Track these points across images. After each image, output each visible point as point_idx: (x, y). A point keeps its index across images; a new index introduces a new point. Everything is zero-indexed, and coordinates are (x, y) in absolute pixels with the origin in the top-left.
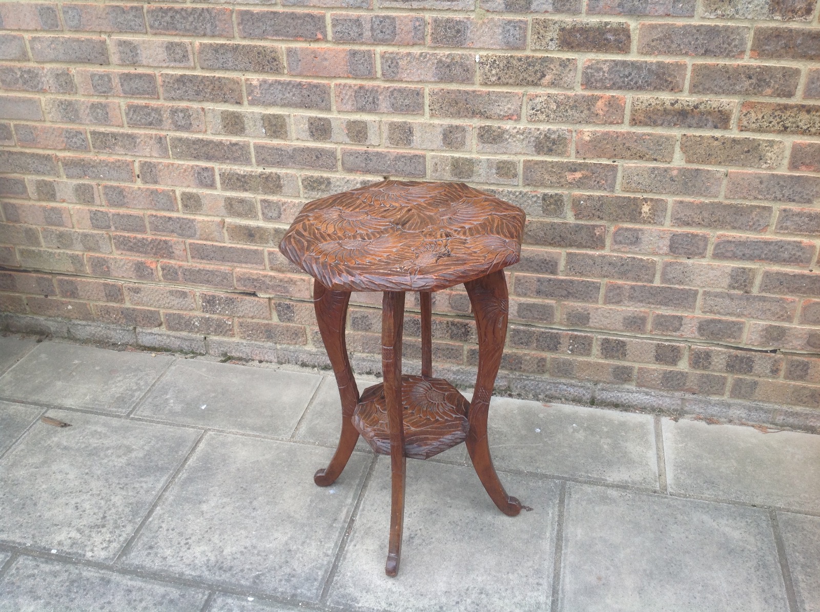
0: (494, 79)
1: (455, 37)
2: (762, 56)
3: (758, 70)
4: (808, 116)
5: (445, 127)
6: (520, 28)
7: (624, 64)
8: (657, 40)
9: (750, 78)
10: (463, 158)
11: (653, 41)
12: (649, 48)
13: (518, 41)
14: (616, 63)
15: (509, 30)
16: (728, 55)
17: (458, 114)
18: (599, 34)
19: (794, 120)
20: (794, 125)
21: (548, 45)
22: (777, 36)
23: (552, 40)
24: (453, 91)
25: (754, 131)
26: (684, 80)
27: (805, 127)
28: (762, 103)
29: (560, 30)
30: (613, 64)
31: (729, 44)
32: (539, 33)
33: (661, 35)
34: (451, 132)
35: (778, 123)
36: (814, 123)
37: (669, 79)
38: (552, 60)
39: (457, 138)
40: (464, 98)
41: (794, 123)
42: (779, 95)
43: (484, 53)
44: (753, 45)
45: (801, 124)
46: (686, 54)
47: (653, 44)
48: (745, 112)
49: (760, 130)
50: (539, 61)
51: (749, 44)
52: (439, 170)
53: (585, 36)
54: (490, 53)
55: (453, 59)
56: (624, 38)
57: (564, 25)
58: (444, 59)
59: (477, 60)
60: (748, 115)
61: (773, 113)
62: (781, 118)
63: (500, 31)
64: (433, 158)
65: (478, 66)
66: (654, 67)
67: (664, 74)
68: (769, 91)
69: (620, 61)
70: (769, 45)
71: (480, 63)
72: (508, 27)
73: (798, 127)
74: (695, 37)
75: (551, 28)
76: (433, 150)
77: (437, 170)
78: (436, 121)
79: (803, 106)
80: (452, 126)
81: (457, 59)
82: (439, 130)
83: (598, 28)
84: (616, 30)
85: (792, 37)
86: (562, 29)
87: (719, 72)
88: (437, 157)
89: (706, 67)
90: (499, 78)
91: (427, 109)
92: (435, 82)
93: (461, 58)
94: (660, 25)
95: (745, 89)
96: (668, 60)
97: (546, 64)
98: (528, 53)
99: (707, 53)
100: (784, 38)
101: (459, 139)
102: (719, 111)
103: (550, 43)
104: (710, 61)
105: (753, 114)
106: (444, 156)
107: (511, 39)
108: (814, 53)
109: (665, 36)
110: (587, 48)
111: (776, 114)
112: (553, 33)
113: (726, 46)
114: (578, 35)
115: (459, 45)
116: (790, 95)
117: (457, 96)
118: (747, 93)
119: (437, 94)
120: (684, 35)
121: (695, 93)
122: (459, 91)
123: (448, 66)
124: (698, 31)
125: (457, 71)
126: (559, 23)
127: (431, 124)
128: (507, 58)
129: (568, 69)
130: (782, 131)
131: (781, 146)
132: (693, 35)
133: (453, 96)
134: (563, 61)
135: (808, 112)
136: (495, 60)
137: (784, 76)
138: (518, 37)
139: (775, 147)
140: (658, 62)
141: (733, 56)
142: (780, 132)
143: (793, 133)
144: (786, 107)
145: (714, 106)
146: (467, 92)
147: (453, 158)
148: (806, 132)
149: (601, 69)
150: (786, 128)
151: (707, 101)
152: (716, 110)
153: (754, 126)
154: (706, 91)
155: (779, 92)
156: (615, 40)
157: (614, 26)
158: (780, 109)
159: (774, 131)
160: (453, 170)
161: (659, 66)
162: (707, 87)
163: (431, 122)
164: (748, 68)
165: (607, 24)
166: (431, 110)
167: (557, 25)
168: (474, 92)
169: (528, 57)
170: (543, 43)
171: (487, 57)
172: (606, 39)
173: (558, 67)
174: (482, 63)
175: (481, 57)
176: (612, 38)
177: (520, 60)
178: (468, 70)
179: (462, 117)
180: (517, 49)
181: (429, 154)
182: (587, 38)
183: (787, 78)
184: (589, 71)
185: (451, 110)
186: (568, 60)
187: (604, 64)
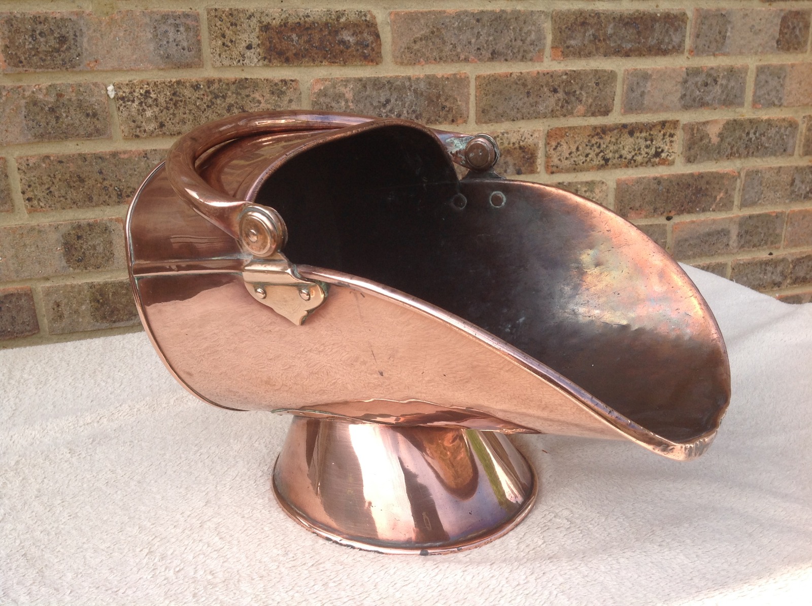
0: (152, 126)
1: (58, 51)
2: (567, 56)
3: (565, 77)
4: (631, 140)
5: (64, 230)
6: (188, 29)
7: (377, 84)
8: (421, 39)
9: (555, 91)
10: (113, 284)
11: (415, 42)
12: (411, 56)
13: (186, 52)
14: (363, 83)
15: (166, 32)
16: (523, 59)
17: (89, 201)
18: (330, 34)
19: (615, 148)
20: (617, 155)
21: (243, 56)
22: (583, 24)
23: (249, 47)
24: (71, 158)
25: (568, 171)
26: (467, 103)
27: (629, 157)
28: (574, 128)
29: (261, 30)
30: (359, 86)
31: (523, 41)
32: (224, 36)
33: (425, 31)
34: (79, 238)
35: (597, 155)
36: (639, 149)
37: (447, 104)
38: (255, 84)
39: (94, 247)
40: (97, 168)
41: (617, 151)
42: (593, 114)
43: (124, 79)
44: (554, 41)
45: (624, 153)
46: (466, 60)
47: (416, 47)
48: (554, 144)
49: (575, 168)
50: (233, 87)
51: (549, 38)
52: (66, 314)
53: (305, 38)
54: (136, 78)
55: (60, 95)
56: (370, 38)
57: (266, 20)
58: (41, 97)
59: (112, 95)
60: (559, 148)
61: (589, 141)
62: (599, 147)
63: (150, 36)
64: (48, 293)
65: (113, 106)
66: (422, 86)
67: (439, 97)
68: (581, 108)
69: (369, 79)
70: (574, 39)
71: (117, 98)
72: (164, 28)
73: (621, 157)
74: (476, 31)
75: (245, 26)
76: (47, 279)
77: (61, 317)
78: (44, 220)
79: (624, 126)
80: (79, 226)
81: (70, 95)
82: (54, 237)
83: (326, 24)
84: (355, 25)
85: (600, 23)
86: (266, 28)
87: (514, 87)
88: (57, 290)
89: (494, 79)
90: (162, 125)
91: (19, 199)
92: (29, 143)
93: (79, 93)
94: (422, 13)
95: (550, 109)
96: (441, 71)
97: (246, 92)
98: (209, 73)
99: (495, 56)
100: (592, 27)
101: (100, 249)
102: (520, 148)
103: (248, 53)
104: (500, 69)
105: (565, 146)
106: (72, 287)
107: (173, 50)
108: (629, 46)
109: (433, 32)
110: (314, 61)
111: (593, 141)
112: (250, 35)
113: (519, 43)
114: (294, 36)
115: (69, 65)
116: (606, 112)
117: (79, 167)
118: (553, 114)
119: (36, 167)
120: (460, 29)
121: (486, 123)
122: (83, 157)
123: (52, 110)
124: (478, 21)
125: (74, 117)
126: (258, 15)
127: (32, 229)
128: (171, 85)
129: (287, 99)
130: (602, 166)
131: (604, 188)
132: (472, 28)
133: (72, 167)
134: (276, 84)
135: (631, 133)
136: (148, 92)
137: (597, 84)
138: (185, 44)
139: (597, 191)
140: (427, 77)
141: (531, 60)
142: (600, 167)
143: (615, 166)
144: (603, 131)
145: (513, 140)
146: (100, 158)
147: (92, 286)
148: (631, 163)
149: (341, 96)
150: (607, 160)
151: (503, 134)
152: (517, 145)
153: (567, 163)
154: (500, 117)
155: (593, 108)
156: (357, 43)
157: (353, 18)
158: (598, 134)
159: (592, 168)
160: (97, 309)
161: (430, 83)
162: (500, 111)
163: (34, 223)
164: (551, 75)
165: (340, 15)
166: (29, 200)
167: (254, 20)
168: (114, 155)
169: (210, 82)
170: (235, 53)
171: (131, 85)
172: (342, 42)
173: (268, 96)
174: (123, 98)
175: (118, 87)
176: (352, 39)
177: (196, 87)
178: (95, 115)
179: (97, 205)
180: (188, 66)
181: (40, 287)
182: (309, 41)
183: (601, 86)
184: (322, 100)
185: (72, 194)
186: (284, 82)
187: (346, 86)
